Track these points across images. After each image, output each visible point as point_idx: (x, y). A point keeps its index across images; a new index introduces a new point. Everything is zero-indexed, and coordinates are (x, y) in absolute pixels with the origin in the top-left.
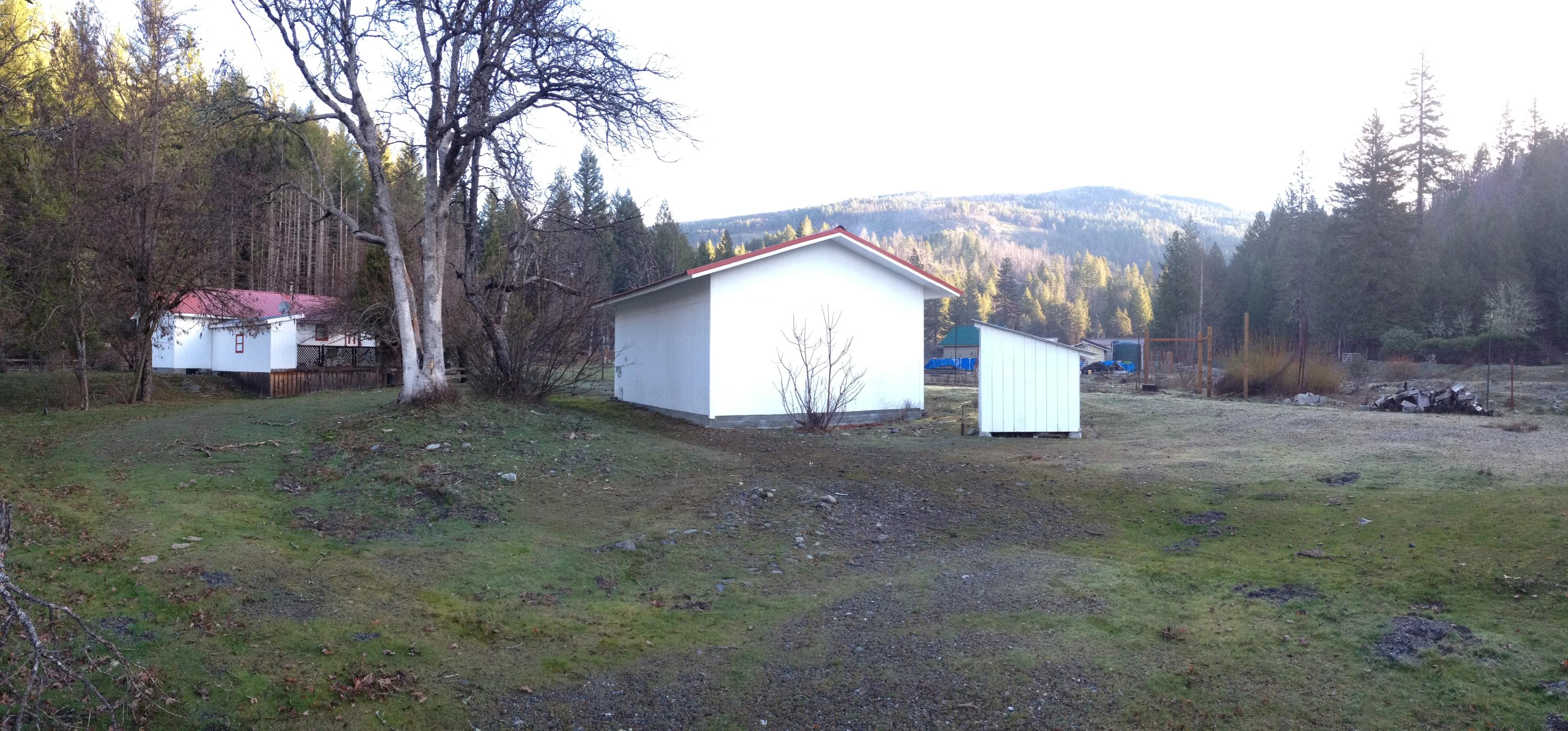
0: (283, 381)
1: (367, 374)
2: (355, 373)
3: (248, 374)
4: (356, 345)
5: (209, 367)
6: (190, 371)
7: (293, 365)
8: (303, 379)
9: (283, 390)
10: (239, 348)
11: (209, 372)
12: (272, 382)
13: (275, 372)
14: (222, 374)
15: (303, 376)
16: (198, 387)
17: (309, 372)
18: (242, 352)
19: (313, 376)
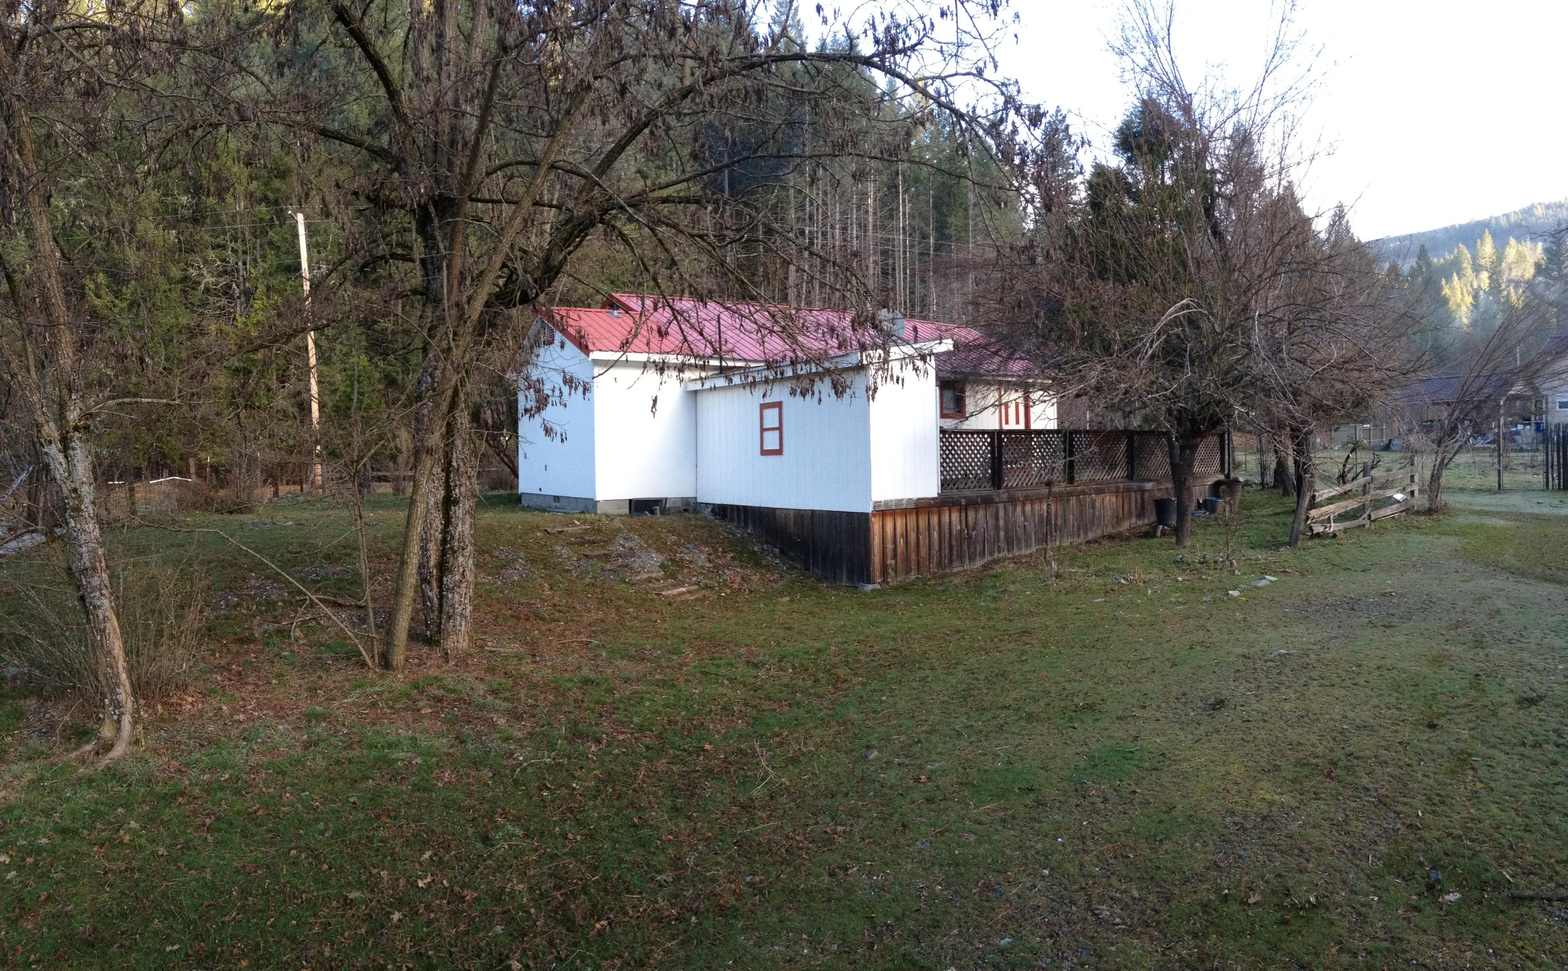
0: (906, 536)
1: (1098, 499)
2: (1073, 500)
3: (800, 515)
4: (1021, 426)
5: (688, 493)
6: (639, 506)
7: (930, 488)
8: (956, 527)
9: (907, 558)
10: (771, 441)
11: (690, 507)
12: (876, 541)
13: (885, 511)
14: (722, 511)
15: (955, 516)
16: (656, 558)
17: (971, 504)
18: (779, 452)
19: (979, 517)
